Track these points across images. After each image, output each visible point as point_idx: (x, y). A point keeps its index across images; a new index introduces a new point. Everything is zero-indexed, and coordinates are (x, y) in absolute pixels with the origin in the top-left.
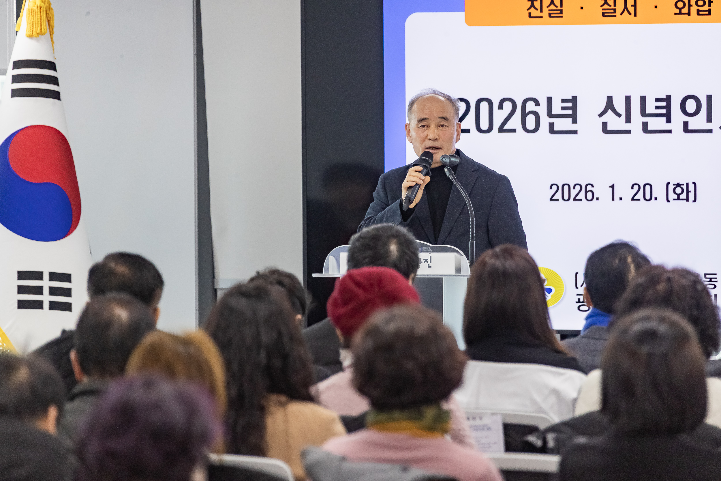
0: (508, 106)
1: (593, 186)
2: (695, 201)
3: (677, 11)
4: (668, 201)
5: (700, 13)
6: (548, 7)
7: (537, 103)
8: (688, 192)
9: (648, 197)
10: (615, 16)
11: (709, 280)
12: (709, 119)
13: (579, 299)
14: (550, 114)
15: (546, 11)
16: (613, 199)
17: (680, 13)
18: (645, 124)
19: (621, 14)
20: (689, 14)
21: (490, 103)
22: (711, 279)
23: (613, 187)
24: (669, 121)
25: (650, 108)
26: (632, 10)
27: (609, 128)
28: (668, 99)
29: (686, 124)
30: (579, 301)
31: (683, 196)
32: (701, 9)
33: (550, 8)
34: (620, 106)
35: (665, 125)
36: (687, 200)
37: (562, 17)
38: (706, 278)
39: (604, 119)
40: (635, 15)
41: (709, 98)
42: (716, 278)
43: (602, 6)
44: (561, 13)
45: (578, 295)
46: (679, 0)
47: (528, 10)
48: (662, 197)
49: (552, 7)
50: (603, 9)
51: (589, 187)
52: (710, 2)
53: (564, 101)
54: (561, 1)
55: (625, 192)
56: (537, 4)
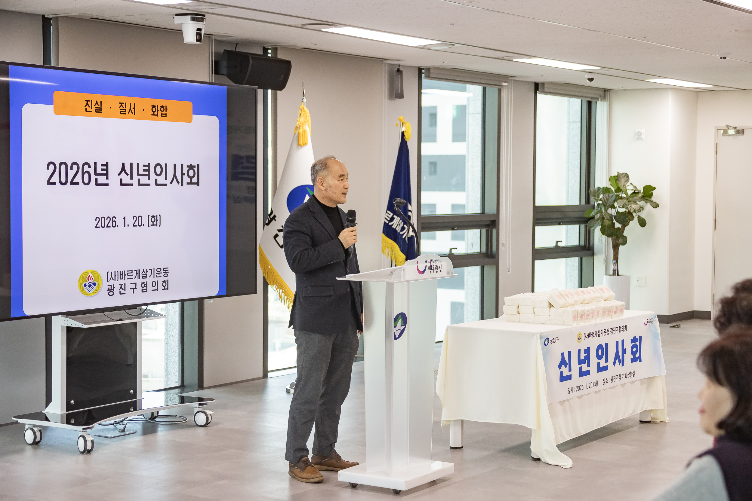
1: (116, 218)
2: (160, 226)
3: (153, 113)
5: (162, 115)
6: (95, 105)
7: (90, 167)
8: (157, 220)
9: (140, 225)
10: (126, 114)
11: (165, 271)
12: (166, 179)
13: (109, 288)
14: (96, 174)
15: (93, 110)
16: (125, 226)
17: (154, 115)
18: (139, 180)
19: (128, 113)
20: (157, 115)
22: (166, 271)
23: (124, 218)
24: (149, 179)
25: (141, 172)
26: (133, 110)
27: (123, 183)
28: (149, 165)
29: (156, 180)
30: (109, 290)
32: (163, 113)
34: (128, 170)
36: (156, 225)
37: (101, 112)
38: (164, 270)
39: (121, 176)
40: (135, 114)
41: (166, 165)
42: (168, 270)
43: (120, 107)
44: (101, 110)
45: (108, 286)
46: (154, 106)
47: (85, 106)
48: (146, 224)
49: (97, 106)
50: (120, 109)
51: (114, 218)
52: (166, 109)
53: (102, 165)
54: (101, 102)
55: (130, 221)
56: (89, 103)
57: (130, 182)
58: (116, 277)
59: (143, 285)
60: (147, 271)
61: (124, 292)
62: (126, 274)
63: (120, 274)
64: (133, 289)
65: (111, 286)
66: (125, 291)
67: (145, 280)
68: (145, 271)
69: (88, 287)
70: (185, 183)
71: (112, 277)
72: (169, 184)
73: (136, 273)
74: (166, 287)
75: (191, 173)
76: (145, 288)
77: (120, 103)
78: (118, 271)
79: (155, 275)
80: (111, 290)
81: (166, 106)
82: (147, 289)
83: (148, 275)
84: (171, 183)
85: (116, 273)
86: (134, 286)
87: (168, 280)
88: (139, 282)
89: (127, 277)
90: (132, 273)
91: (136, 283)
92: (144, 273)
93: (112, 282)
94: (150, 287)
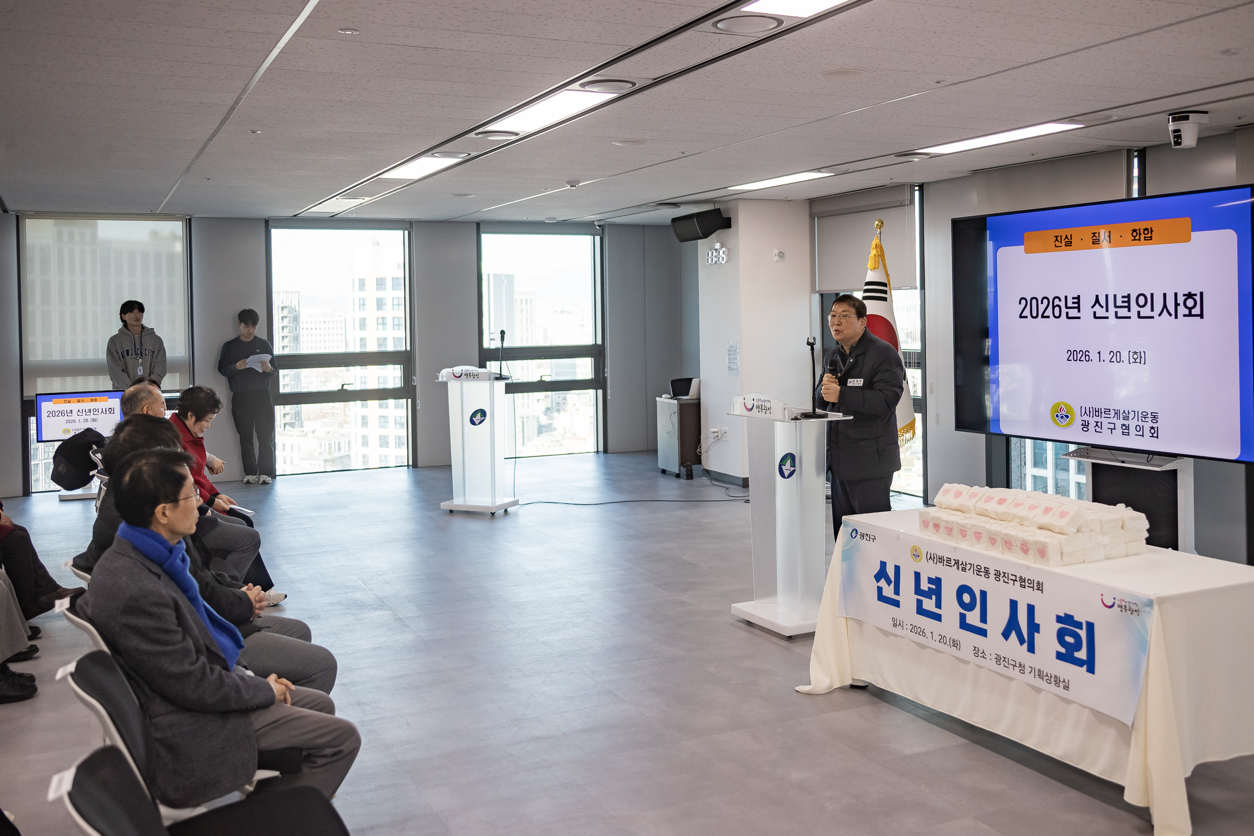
0: (1045, 301)
1: (1089, 352)
2: (1144, 364)
3: (1133, 238)
4: (1130, 363)
5: (1146, 239)
6: (1064, 240)
7: (1060, 300)
8: (1141, 357)
9: (1118, 360)
10: (1099, 244)
12: (1152, 310)
13: (1083, 423)
14: (1067, 307)
15: (1063, 243)
16: (1100, 361)
17: (1135, 240)
18: (1116, 313)
19: (1103, 242)
20: (1139, 240)
21: (1036, 299)
22: (1154, 416)
23: (1099, 353)
24: (1129, 311)
25: (1119, 303)
26: (1108, 238)
27: (1097, 316)
28: (1129, 296)
29: (1139, 312)
30: (1082, 425)
31: (1138, 360)
32: (1146, 236)
33: (1065, 241)
34: (1102, 301)
35: (1127, 314)
36: (1140, 363)
37: (1071, 246)
38: (1152, 415)
39: (1095, 309)
40: (1110, 242)
41: (1152, 295)
42: (1157, 416)
43: (1092, 237)
44: (1071, 243)
45: (1082, 421)
46: (1134, 231)
47: (1055, 242)
48: (1126, 361)
49: (1067, 240)
50: (1093, 240)
51: (1087, 352)
52: (1152, 231)
53: (1074, 298)
54: (1071, 235)
55: (1106, 356)
56: (1059, 239)
57: (1106, 315)
58: (1091, 413)
59: (1124, 428)
60: (1129, 413)
61: (1101, 431)
62: (1103, 411)
63: (1096, 411)
64: (1112, 429)
65: (1085, 421)
66: (1101, 429)
67: (1126, 423)
68: (1127, 413)
69: (1060, 419)
70: (1180, 314)
71: (1086, 412)
72: (1156, 316)
73: (1115, 413)
74: (1155, 435)
75: (1190, 303)
76: (1127, 431)
77: (1092, 233)
78: (1092, 408)
79: (1140, 419)
80: (1085, 425)
81: (1151, 228)
82: (1129, 433)
83: (1130, 418)
84: (1160, 315)
85: (1091, 410)
86: (1112, 426)
87: (1157, 427)
88: (1119, 423)
89: (1103, 415)
90: (1110, 411)
91: (1114, 424)
92: (1124, 414)
93: (1086, 418)
94: (1132, 430)
